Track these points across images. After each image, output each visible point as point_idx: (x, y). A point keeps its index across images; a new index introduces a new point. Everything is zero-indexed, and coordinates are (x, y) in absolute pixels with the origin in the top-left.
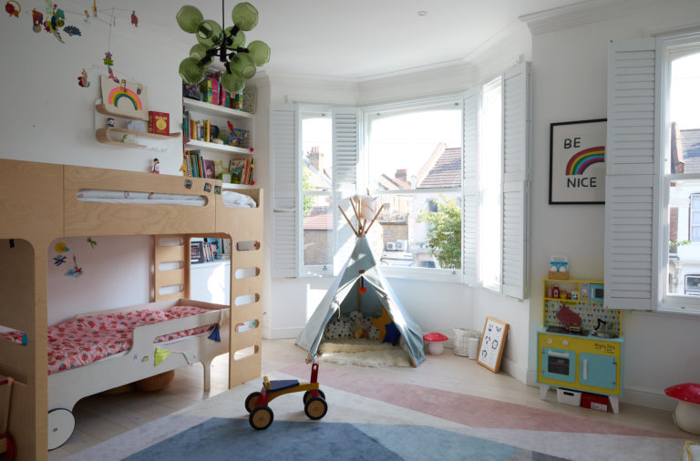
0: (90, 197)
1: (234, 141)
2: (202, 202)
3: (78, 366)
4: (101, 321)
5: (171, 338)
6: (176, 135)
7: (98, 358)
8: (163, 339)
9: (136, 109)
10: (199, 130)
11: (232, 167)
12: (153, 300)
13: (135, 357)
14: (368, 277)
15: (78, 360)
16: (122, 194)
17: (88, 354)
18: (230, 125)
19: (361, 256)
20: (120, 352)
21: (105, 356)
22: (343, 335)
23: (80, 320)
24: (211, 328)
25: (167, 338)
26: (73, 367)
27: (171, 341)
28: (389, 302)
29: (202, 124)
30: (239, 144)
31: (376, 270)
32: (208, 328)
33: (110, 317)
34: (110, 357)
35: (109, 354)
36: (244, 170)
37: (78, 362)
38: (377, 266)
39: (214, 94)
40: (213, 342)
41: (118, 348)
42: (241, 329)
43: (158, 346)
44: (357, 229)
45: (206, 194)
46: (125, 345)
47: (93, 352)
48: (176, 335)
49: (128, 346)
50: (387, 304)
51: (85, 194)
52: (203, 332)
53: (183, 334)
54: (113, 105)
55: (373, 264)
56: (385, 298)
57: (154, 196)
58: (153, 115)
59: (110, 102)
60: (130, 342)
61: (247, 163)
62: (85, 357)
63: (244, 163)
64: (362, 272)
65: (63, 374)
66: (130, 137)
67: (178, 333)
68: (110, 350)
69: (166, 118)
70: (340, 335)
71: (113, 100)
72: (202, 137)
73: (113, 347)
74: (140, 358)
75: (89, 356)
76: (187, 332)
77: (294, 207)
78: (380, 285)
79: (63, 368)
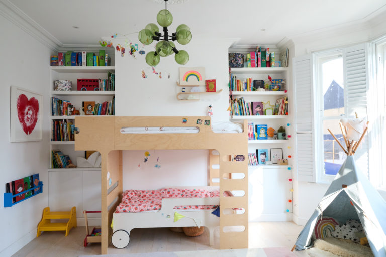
0: (128, 131)
1: (276, 87)
2: (196, 131)
3: (132, 212)
4: (174, 192)
5: (185, 208)
6: (220, 91)
7: (142, 211)
8: (180, 208)
9: (198, 80)
10: (244, 85)
11: (277, 104)
12: (209, 185)
13: (163, 215)
14: (350, 192)
15: (133, 209)
16: (144, 129)
17: (138, 207)
18: (270, 78)
19: (347, 171)
20: (154, 210)
21: (146, 210)
22: (348, 237)
23: (165, 190)
24: (214, 207)
25: (183, 208)
26: (130, 212)
27: (186, 210)
28: (365, 218)
29: (246, 81)
30: (280, 89)
31: (357, 187)
32: (212, 207)
33: (179, 190)
34: (148, 211)
35: (148, 210)
36: (281, 106)
37: (132, 210)
38: (359, 183)
39: (252, 61)
40: (215, 216)
41: (153, 208)
42: (238, 212)
43: (177, 211)
44: (346, 149)
45: (198, 125)
46: (157, 207)
47: (141, 207)
48: (189, 207)
49: (159, 208)
50: (363, 220)
51: (125, 129)
52: (208, 209)
53: (194, 207)
54: (185, 81)
55: (355, 180)
56: (362, 214)
57: (163, 128)
58: (208, 82)
59: (183, 80)
60: (161, 206)
61: (283, 101)
62: (136, 209)
63: (281, 101)
64: (345, 186)
65: (125, 214)
66: (191, 96)
67: (190, 207)
68: (149, 208)
69: (214, 83)
70: (345, 237)
71: (186, 79)
72: (246, 89)
73: (151, 206)
74: (166, 215)
75: (138, 209)
76: (196, 207)
77: (311, 130)
78: (359, 201)
79: (125, 211)
